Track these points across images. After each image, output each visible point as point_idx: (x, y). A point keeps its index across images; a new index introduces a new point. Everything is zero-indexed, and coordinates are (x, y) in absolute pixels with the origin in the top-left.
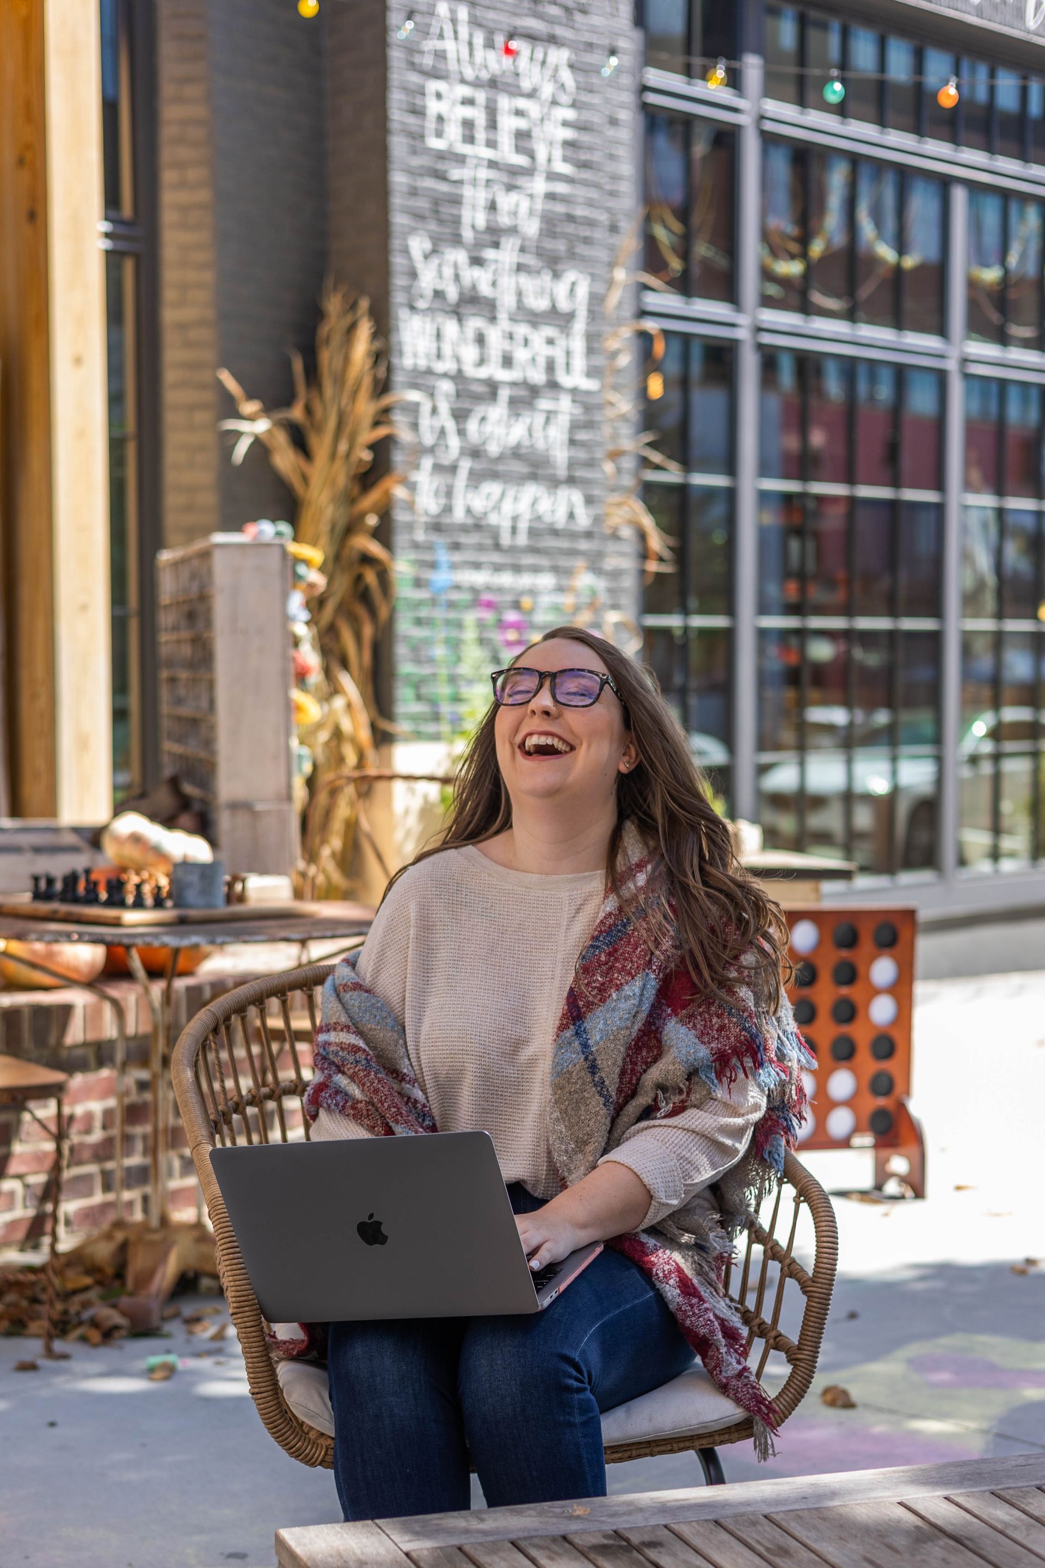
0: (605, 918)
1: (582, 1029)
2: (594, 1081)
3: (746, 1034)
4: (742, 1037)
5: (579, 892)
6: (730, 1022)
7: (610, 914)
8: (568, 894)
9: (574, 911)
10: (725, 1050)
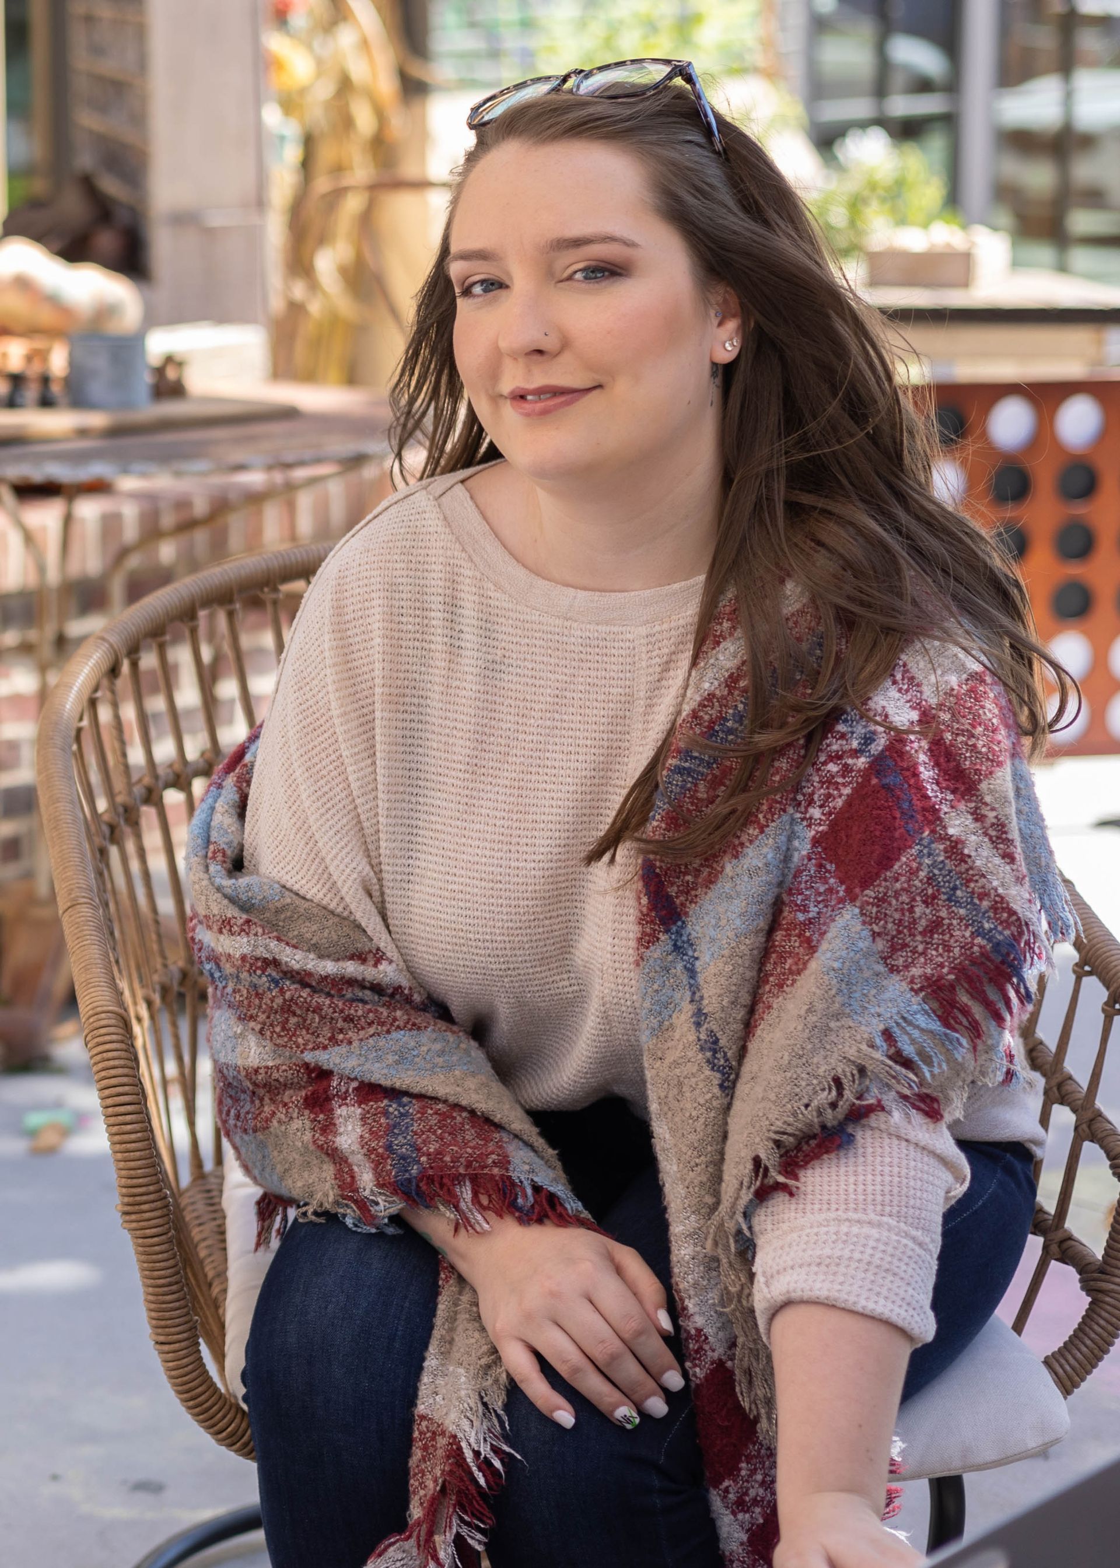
0: (702, 705)
1: (685, 938)
2: (699, 1040)
3: (984, 942)
4: (976, 949)
5: (665, 626)
6: (952, 915)
7: (711, 697)
8: (643, 631)
9: (658, 669)
10: (941, 977)
